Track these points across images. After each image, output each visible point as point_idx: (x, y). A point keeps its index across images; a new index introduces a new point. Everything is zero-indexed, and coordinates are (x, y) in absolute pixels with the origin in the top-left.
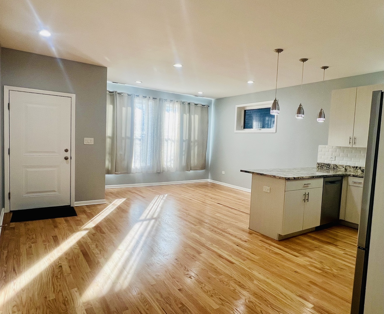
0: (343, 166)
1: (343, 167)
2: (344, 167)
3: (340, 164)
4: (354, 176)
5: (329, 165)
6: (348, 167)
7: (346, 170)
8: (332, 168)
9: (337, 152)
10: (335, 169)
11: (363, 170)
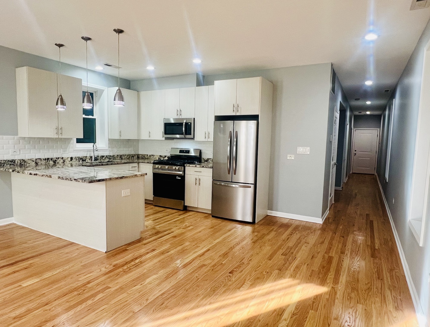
2: (34, 161)
3: (28, 158)
5: (13, 161)
6: (39, 160)
7: (36, 163)
8: (18, 164)
9: (21, 144)
10: (23, 165)
11: (55, 161)
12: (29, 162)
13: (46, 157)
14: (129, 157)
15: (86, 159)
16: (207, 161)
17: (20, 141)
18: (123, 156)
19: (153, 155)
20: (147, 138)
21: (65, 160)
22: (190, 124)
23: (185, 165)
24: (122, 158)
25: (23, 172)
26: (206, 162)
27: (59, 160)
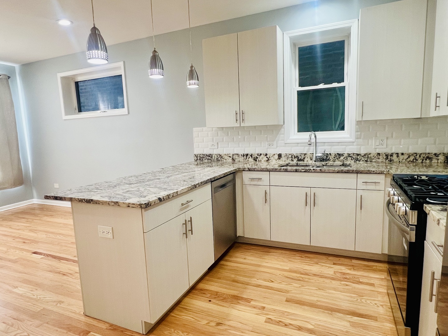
0: (230, 155)
1: (229, 156)
2: (231, 157)
3: (225, 153)
4: (249, 170)
5: (210, 156)
6: (237, 156)
7: (233, 159)
8: (215, 159)
9: (219, 136)
10: (219, 160)
11: (255, 158)
12: (226, 157)
13: (245, 153)
15: (304, 158)
17: (218, 133)
21: (270, 157)
24: (392, 161)
27: (261, 157)
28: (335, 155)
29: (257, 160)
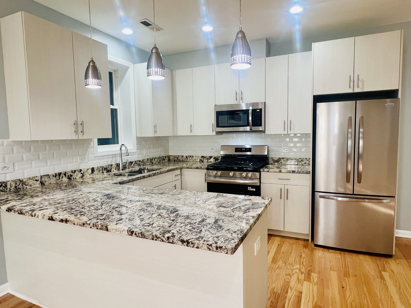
0: (37, 178)
1: (36, 180)
3: (28, 176)
5: (2, 184)
6: (47, 177)
7: (42, 183)
8: (12, 188)
9: (15, 152)
10: (20, 189)
11: (69, 176)
12: (31, 182)
13: (57, 171)
14: (160, 161)
15: (111, 169)
16: (278, 161)
17: (13, 148)
18: (153, 159)
19: (190, 156)
20: (188, 133)
21: (84, 173)
22: (259, 110)
23: (261, 170)
24: (152, 163)
25: (33, 214)
26: (276, 163)
27: (75, 174)
28: (129, 163)
29: (72, 178)
